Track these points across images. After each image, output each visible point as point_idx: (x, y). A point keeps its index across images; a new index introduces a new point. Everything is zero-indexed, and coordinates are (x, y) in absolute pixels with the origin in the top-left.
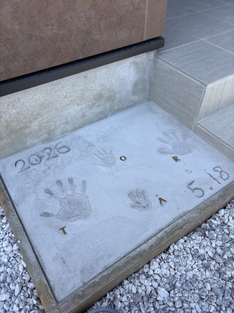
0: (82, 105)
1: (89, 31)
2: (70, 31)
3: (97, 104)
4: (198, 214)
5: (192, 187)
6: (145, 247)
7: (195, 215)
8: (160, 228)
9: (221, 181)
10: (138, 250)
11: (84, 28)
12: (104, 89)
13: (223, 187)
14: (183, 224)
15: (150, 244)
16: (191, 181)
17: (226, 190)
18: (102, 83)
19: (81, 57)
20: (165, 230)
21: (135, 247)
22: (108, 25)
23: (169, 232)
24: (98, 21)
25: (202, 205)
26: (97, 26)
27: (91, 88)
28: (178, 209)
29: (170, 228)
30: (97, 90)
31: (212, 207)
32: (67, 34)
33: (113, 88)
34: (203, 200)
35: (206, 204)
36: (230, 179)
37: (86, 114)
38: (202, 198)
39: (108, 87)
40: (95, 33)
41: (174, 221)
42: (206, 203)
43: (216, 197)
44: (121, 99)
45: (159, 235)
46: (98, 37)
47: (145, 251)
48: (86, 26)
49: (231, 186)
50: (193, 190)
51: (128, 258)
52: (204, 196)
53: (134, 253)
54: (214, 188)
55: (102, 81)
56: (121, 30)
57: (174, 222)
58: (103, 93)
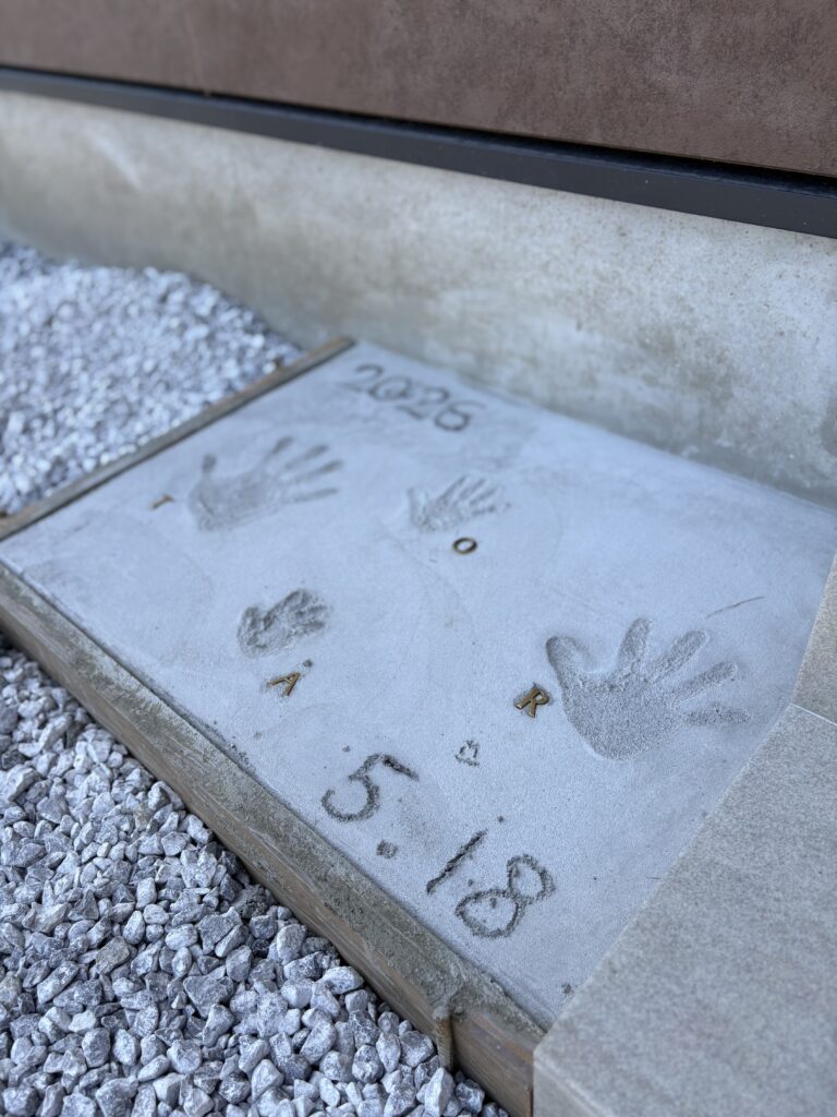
0: (591, 331)
1: (639, 42)
2: (573, 24)
3: (646, 370)
4: (236, 800)
5: (380, 774)
6: (106, 665)
7: (230, 790)
8: (173, 694)
9: (448, 895)
10: (98, 653)
11: (621, 23)
12: (683, 326)
13: (413, 903)
14: (189, 755)
15: (112, 675)
16: (413, 768)
17: (388, 914)
18: (682, 294)
19: (595, 138)
20: (164, 705)
21: (109, 644)
22: (724, 43)
23: (155, 718)
24: (682, 14)
25: (281, 815)
26: (674, 33)
27: (634, 290)
28: (258, 735)
29: (171, 718)
30: (658, 314)
31: (279, 855)
32: (562, 30)
33: (725, 343)
34: (311, 820)
35: (288, 826)
36: (476, 941)
37: (600, 377)
38: (323, 813)
39: (706, 327)
40: (664, 61)
41: (203, 728)
42: (295, 829)
43: (340, 871)
44: (754, 420)
45: (145, 693)
46: (672, 81)
47: (93, 667)
48: (631, 21)
49: (419, 938)
50: (361, 776)
51: (74, 635)
52: (334, 822)
53: (87, 645)
54: (396, 863)
55: (686, 286)
56: (784, 82)
57: (194, 727)
58: (678, 335)
